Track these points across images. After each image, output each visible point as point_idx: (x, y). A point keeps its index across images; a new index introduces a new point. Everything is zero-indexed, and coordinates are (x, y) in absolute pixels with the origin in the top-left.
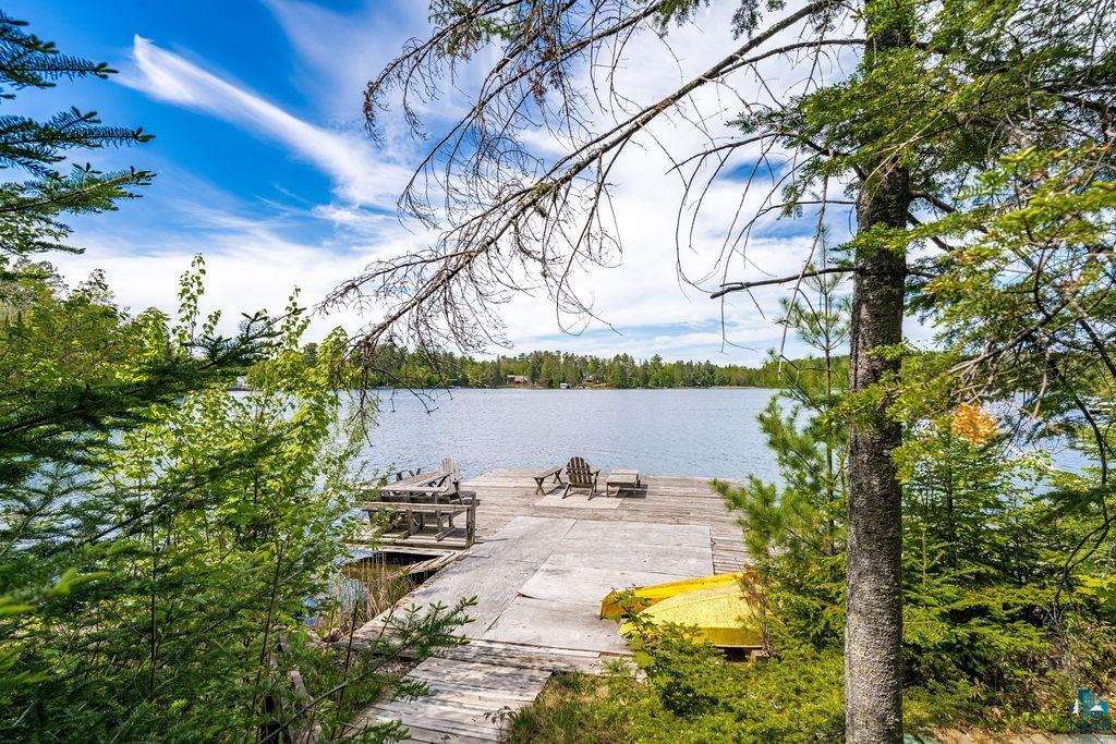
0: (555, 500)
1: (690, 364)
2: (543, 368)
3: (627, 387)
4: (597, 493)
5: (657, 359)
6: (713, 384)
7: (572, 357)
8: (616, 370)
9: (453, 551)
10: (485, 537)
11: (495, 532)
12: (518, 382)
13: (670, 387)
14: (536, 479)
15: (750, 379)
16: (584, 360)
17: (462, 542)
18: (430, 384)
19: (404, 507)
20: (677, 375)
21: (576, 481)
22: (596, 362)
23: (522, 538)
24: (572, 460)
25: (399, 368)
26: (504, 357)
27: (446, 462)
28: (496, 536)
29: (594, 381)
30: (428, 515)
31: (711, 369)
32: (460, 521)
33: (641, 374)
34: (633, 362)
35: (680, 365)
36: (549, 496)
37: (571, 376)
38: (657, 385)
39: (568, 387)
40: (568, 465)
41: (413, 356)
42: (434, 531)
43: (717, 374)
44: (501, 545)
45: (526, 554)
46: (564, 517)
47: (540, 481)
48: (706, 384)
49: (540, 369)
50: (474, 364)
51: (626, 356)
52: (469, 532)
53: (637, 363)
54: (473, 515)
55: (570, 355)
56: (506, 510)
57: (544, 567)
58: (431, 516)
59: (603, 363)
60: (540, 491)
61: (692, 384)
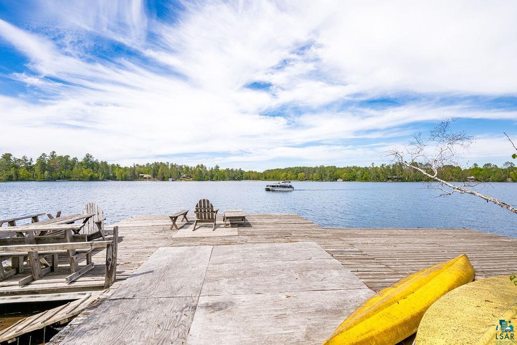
0: (188, 232)
1: (232, 170)
2: (160, 171)
3: (203, 180)
4: (217, 226)
5: (217, 167)
6: (242, 179)
7: (175, 166)
8: (197, 173)
9: (88, 293)
10: (127, 272)
11: (139, 265)
12: (146, 178)
13: (223, 180)
14: (171, 218)
15: (258, 177)
16: (181, 167)
17: (101, 280)
18: (92, 179)
19: (24, 249)
20: (226, 174)
21: (202, 218)
22: (187, 168)
23: (168, 268)
24: (200, 202)
25: (72, 169)
26: (137, 165)
27: (90, 206)
28: (140, 270)
29: (186, 177)
30: (61, 255)
31: (242, 172)
32: (99, 259)
33: (210, 174)
34: (206, 168)
35: (228, 170)
36: (181, 230)
37: (174, 175)
38: (217, 179)
39: (173, 180)
40: (197, 206)
41: (81, 163)
42: (67, 271)
43: (244, 174)
44: (146, 279)
45: (177, 286)
46: (201, 245)
47: (174, 219)
48: (240, 179)
49: (158, 171)
50: (120, 168)
51: (202, 165)
52: (110, 270)
53: (208, 169)
54: (115, 250)
55: (174, 164)
56: (147, 243)
57: (203, 300)
58: (64, 256)
59: (191, 169)
60: (174, 227)
61: (233, 179)
